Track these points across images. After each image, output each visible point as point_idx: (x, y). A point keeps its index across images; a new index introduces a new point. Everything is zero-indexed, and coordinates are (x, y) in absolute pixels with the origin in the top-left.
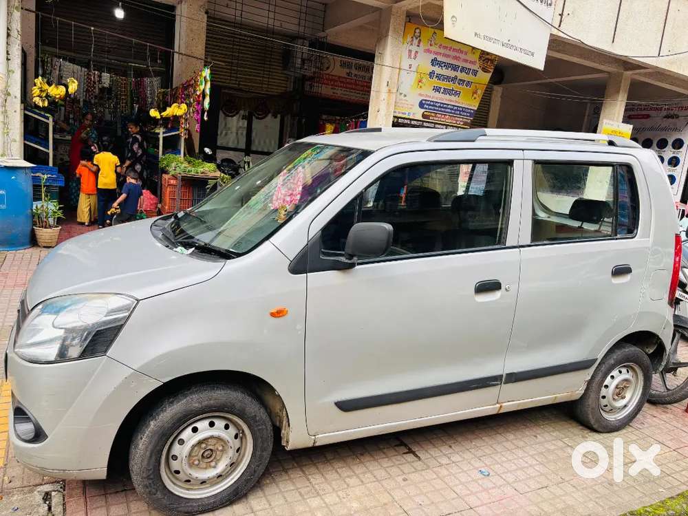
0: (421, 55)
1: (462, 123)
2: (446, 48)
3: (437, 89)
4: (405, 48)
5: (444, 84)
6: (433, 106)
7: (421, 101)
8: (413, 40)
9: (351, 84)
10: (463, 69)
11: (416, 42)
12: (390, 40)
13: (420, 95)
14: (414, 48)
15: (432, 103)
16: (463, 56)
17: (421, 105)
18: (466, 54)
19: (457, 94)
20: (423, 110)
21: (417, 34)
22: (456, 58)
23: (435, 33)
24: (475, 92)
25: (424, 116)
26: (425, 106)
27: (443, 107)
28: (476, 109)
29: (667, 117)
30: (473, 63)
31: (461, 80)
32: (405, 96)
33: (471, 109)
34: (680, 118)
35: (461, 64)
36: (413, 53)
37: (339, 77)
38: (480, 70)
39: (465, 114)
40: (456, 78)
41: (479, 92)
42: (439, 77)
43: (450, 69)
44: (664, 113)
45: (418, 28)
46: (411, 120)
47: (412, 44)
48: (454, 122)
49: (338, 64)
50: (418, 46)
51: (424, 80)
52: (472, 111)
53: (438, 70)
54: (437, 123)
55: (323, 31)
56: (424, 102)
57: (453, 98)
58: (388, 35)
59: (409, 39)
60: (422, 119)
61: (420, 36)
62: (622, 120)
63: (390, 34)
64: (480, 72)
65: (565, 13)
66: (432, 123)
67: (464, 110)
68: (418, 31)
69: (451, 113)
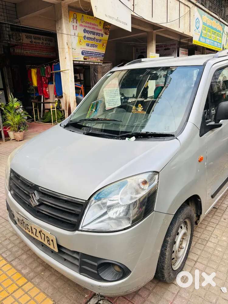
0: (78, 27)
1: (100, 60)
2: (88, 23)
3: (88, 45)
4: (71, 25)
5: (90, 42)
6: (87, 53)
7: (82, 52)
8: (73, 20)
9: (33, 47)
10: (97, 34)
11: (75, 20)
12: (64, 20)
13: (81, 48)
14: (75, 24)
15: (87, 52)
16: (96, 27)
17: (82, 53)
18: (97, 26)
19: (96, 46)
20: (84, 56)
21: (75, 17)
22: (93, 28)
23: (83, 16)
24: (103, 45)
25: (84, 59)
26: (84, 54)
27: (91, 53)
28: (104, 53)
29: (165, 50)
30: (101, 30)
31: (97, 39)
32: (75, 49)
33: (103, 53)
34: (170, 50)
35: (96, 31)
36: (75, 27)
37: (27, 44)
38: (104, 34)
39: (100, 56)
40: (95, 38)
41: (105, 45)
42: (88, 38)
43: (92, 34)
44: (164, 48)
45: (75, 14)
46: (79, 61)
47: (73, 22)
48: (96, 60)
49: (24, 37)
50: (77, 23)
51: (82, 41)
52: (103, 54)
53: (87, 35)
54: (90, 62)
55: (17, 19)
56: (83, 52)
57: (95, 48)
58: (62, 18)
59: (72, 20)
60: (84, 60)
61: (76, 18)
62: (155, 52)
63: (63, 17)
64: (104, 35)
65: (135, 5)
66: (88, 62)
67: (100, 54)
68: (75, 15)
69: (95, 56)
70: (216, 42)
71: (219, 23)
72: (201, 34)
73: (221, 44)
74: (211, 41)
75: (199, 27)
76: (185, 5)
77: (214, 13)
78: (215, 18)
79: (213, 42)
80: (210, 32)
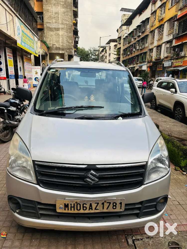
70: (31, 47)
71: (31, 33)
72: (22, 39)
73: (34, 49)
74: (28, 46)
75: (20, 34)
76: (9, 13)
77: (28, 25)
78: (29, 29)
79: (29, 47)
80: (27, 39)
